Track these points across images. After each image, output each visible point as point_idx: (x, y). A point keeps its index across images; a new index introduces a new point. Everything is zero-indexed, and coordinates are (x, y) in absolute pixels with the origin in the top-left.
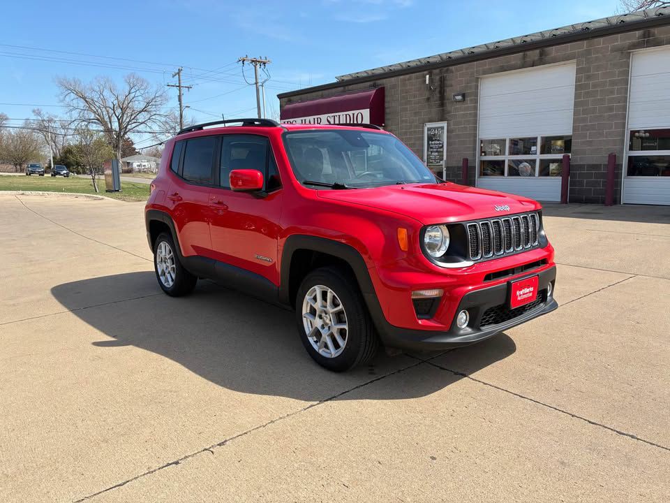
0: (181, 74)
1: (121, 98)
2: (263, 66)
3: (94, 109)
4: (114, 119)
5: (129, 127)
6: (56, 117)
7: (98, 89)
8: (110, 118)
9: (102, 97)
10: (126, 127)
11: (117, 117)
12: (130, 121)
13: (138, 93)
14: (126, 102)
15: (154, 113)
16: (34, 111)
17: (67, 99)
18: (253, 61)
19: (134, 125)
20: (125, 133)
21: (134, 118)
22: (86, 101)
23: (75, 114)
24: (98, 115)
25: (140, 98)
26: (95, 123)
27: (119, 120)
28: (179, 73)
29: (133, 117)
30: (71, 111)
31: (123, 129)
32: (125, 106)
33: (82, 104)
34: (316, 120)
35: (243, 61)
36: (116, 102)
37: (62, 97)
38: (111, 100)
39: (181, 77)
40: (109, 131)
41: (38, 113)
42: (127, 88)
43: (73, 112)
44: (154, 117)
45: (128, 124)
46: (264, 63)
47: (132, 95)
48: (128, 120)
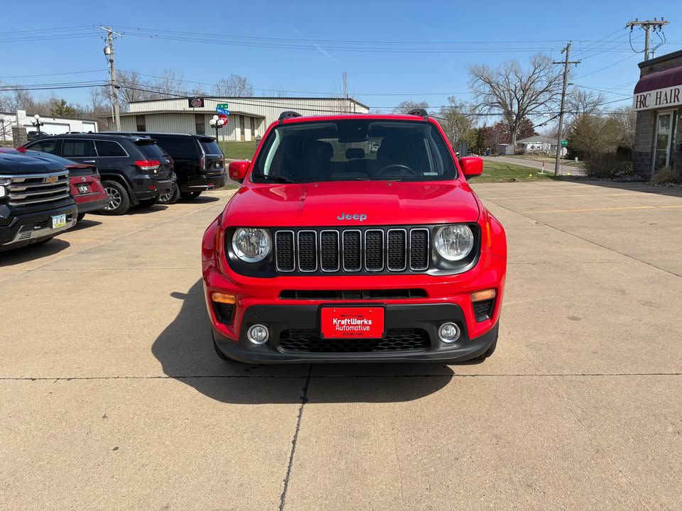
0: (569, 49)
1: (524, 80)
2: (658, 30)
3: (497, 92)
4: (515, 101)
5: (528, 109)
6: (467, 103)
7: (503, 72)
8: (511, 100)
9: (507, 80)
10: (526, 108)
11: (518, 99)
12: (530, 102)
13: (542, 73)
14: (529, 84)
15: (556, 92)
16: (449, 99)
17: (476, 85)
18: (645, 24)
19: (533, 106)
20: (523, 115)
21: (534, 100)
22: (491, 86)
23: (481, 99)
24: (501, 98)
25: (544, 78)
26: (497, 106)
27: (519, 102)
28: (567, 49)
29: (534, 97)
30: (478, 96)
31: (522, 112)
32: (527, 88)
33: (487, 89)
34: (673, 91)
35: (632, 26)
36: (518, 84)
37: (471, 85)
38: (514, 82)
39: (569, 53)
40: (508, 114)
41: (452, 100)
42: (532, 69)
43: (480, 97)
44: (555, 97)
45: (528, 106)
46: (660, 26)
47: (536, 76)
48: (528, 101)
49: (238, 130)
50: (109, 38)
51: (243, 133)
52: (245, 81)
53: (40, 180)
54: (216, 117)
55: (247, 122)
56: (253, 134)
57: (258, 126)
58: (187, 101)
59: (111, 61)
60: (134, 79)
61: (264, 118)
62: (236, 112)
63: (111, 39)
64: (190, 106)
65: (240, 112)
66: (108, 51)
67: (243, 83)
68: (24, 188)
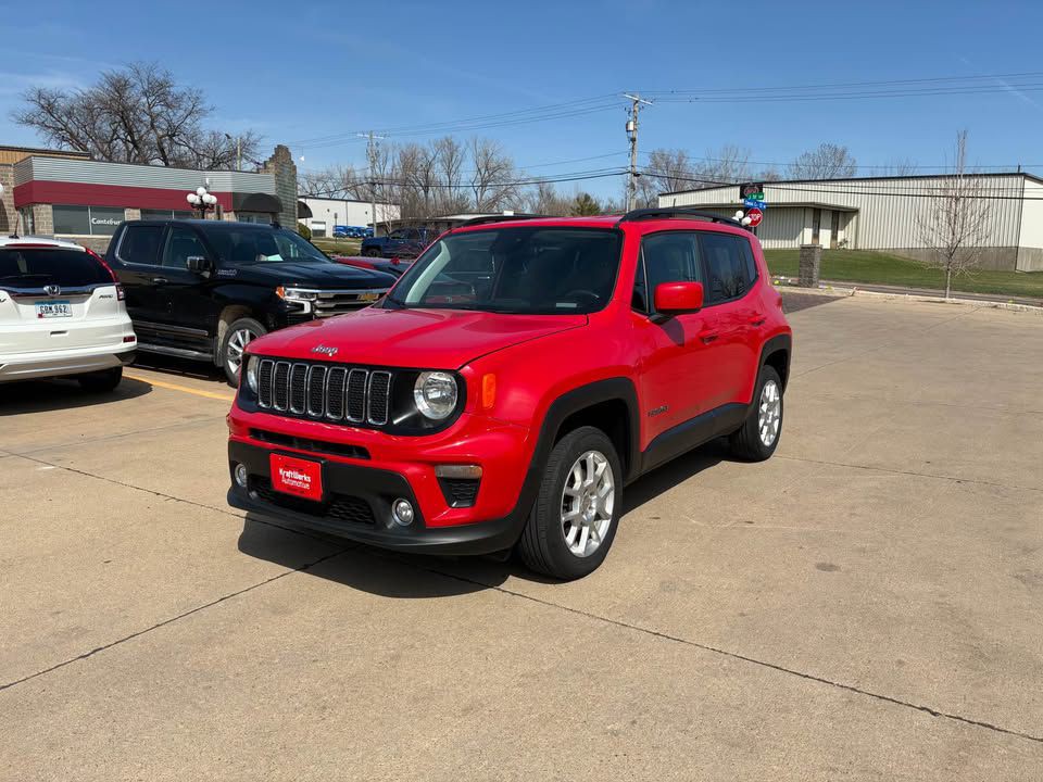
49: (808, 233)
50: (633, 110)
51: (816, 236)
52: (844, 152)
53: (354, 297)
54: (740, 214)
55: (826, 219)
56: (834, 237)
57: (846, 224)
58: (738, 189)
59: (633, 140)
60: (680, 160)
61: (856, 211)
62: (808, 203)
63: (637, 109)
64: (742, 196)
65: (814, 203)
66: (631, 127)
67: (840, 155)
68: (332, 305)
